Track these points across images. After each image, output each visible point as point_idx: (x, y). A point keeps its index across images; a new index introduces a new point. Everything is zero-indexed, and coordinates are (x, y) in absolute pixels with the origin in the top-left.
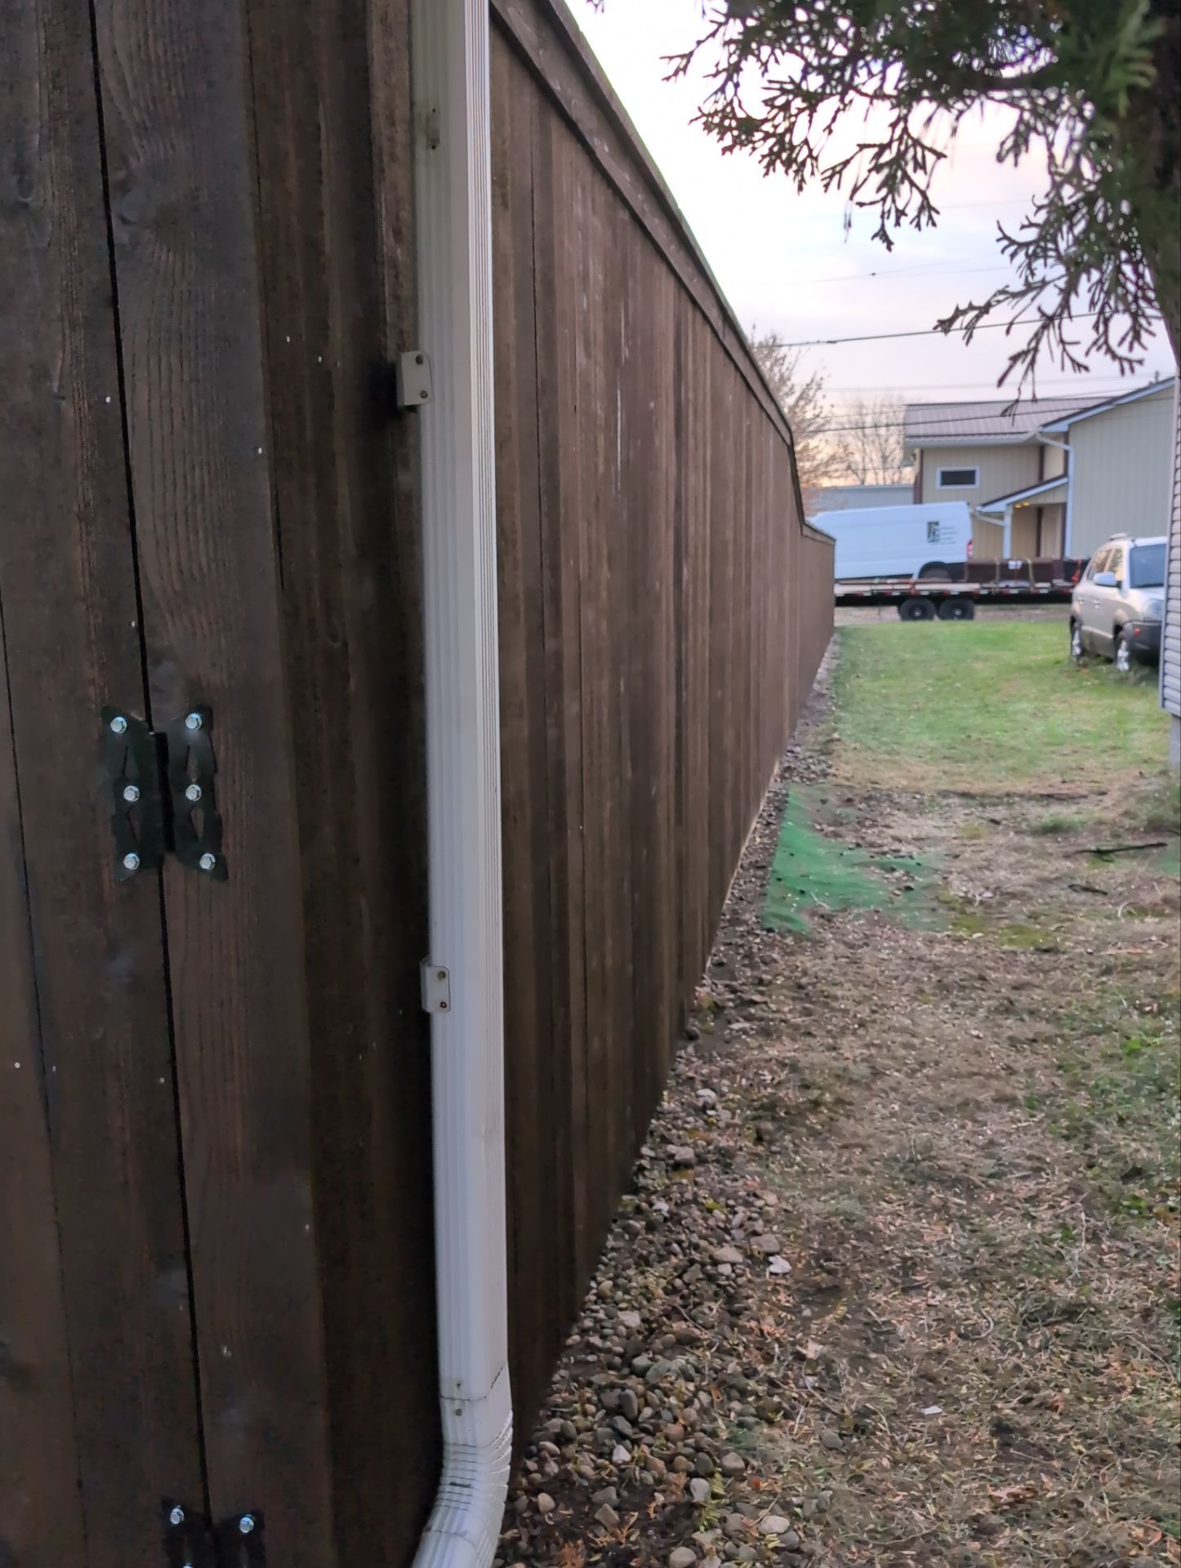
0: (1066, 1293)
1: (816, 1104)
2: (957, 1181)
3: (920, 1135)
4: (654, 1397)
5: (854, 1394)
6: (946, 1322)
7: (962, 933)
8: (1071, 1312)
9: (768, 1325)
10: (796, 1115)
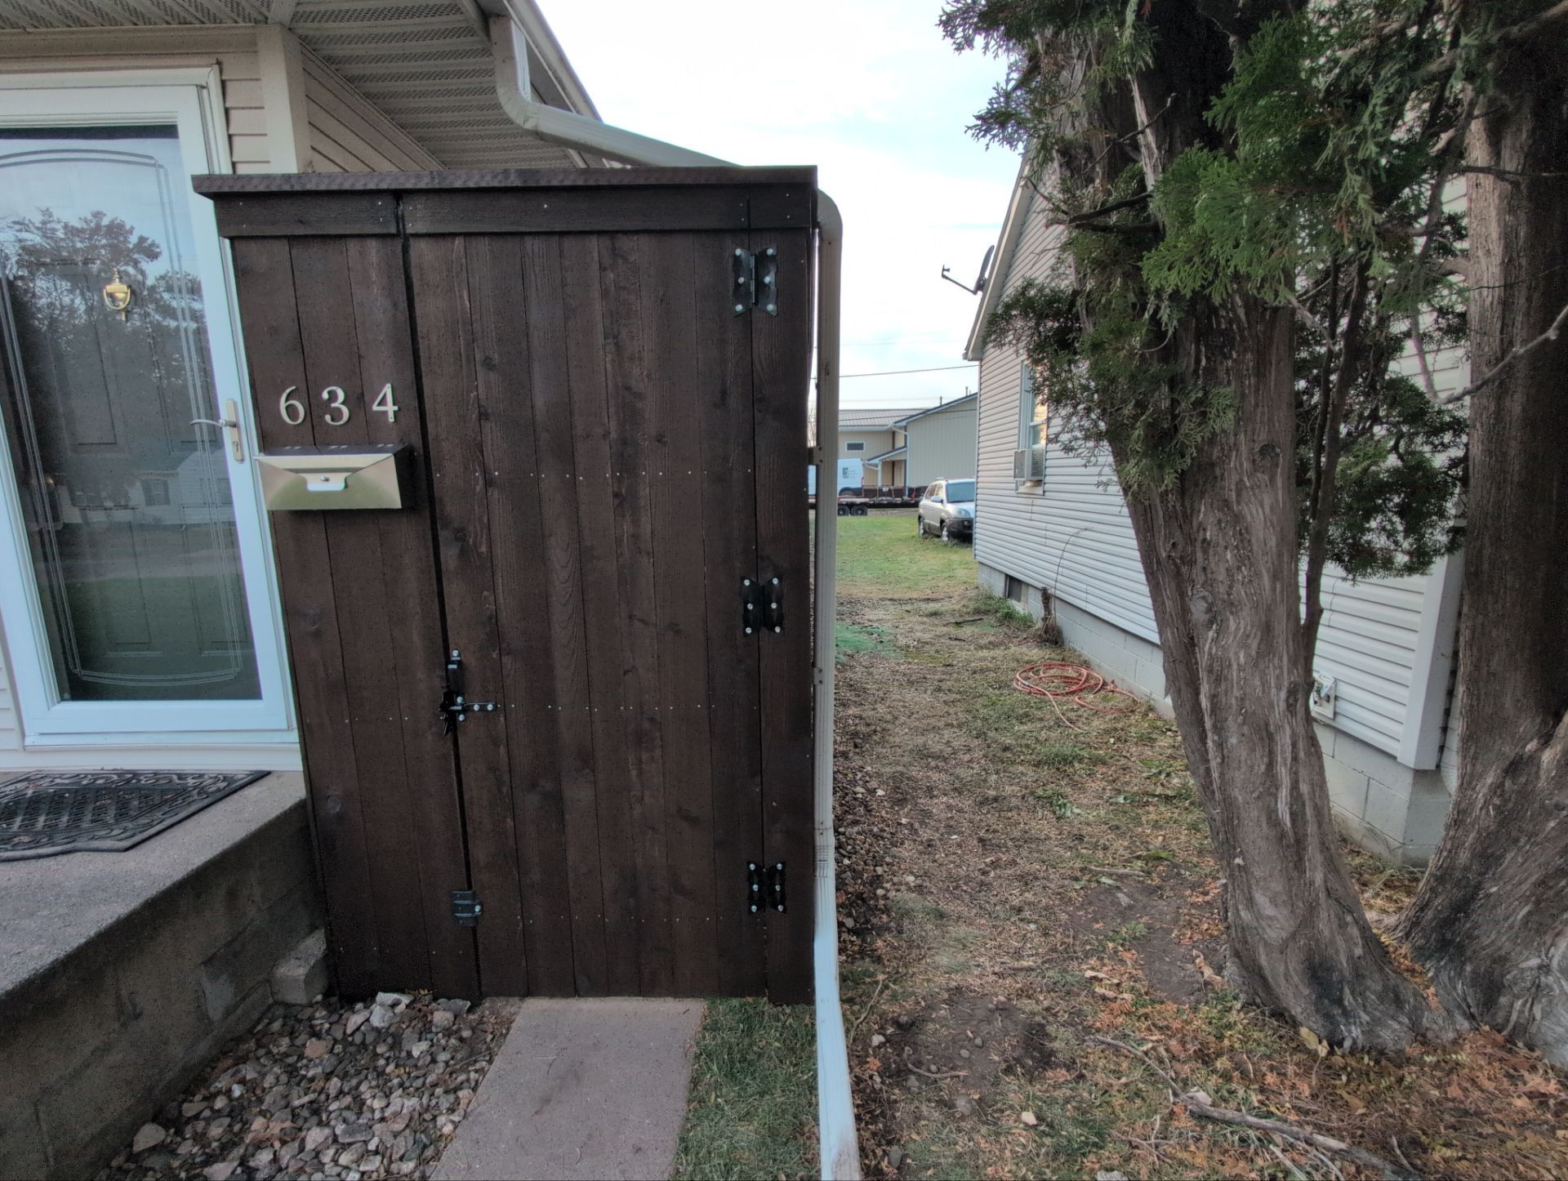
0: (992, 793)
1: (875, 731)
2: (939, 757)
3: (920, 740)
4: (851, 842)
5: (925, 834)
6: (949, 807)
7: (910, 660)
8: (996, 799)
9: (883, 813)
10: (867, 737)
